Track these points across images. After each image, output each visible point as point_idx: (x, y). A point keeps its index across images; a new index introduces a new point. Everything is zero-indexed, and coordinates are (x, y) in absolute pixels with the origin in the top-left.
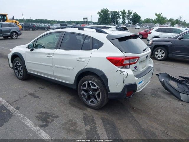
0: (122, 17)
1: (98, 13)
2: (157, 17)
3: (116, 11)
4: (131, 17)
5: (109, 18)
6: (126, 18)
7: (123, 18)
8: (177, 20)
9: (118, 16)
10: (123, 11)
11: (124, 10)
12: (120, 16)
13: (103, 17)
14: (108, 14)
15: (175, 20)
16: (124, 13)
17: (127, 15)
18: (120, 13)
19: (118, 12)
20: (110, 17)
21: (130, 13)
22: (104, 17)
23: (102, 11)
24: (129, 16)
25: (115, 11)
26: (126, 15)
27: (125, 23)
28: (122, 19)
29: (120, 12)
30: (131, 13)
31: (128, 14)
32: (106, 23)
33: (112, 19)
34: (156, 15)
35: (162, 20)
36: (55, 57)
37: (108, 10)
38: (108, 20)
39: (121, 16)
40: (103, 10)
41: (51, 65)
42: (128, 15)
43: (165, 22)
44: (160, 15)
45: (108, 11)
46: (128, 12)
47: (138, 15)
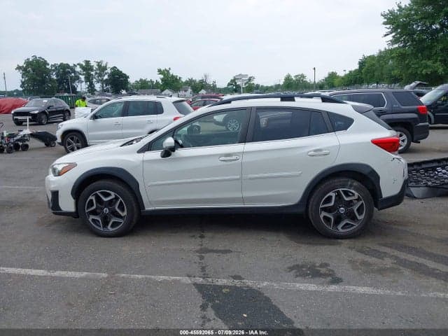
0: (85, 78)
1: (19, 68)
2: (162, 76)
3: (67, 64)
4: (106, 77)
5: (51, 80)
6: (94, 80)
7: (89, 78)
8: (202, 82)
9: (73, 74)
10: (84, 64)
11: (87, 62)
12: (81, 76)
13: (34, 80)
14: (48, 72)
15: (198, 80)
16: (87, 67)
17: (96, 73)
18: (78, 69)
19: (71, 65)
20: (54, 77)
21: (102, 69)
22: (38, 78)
23: (28, 63)
24: (100, 75)
25: (65, 63)
26: (93, 73)
27: (96, 90)
28: (86, 82)
29: (78, 66)
30: (105, 68)
31: (97, 69)
32: (45, 93)
33: (60, 81)
34: (160, 72)
35: (173, 81)
36: (246, 159)
37: (46, 61)
38: (50, 85)
39: (81, 74)
40: (31, 60)
41: (238, 177)
42: (98, 72)
43: (179, 86)
44: (168, 71)
45: (45, 63)
46: (98, 65)
47: (121, 72)
